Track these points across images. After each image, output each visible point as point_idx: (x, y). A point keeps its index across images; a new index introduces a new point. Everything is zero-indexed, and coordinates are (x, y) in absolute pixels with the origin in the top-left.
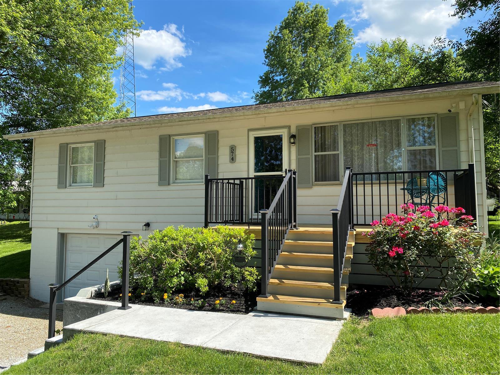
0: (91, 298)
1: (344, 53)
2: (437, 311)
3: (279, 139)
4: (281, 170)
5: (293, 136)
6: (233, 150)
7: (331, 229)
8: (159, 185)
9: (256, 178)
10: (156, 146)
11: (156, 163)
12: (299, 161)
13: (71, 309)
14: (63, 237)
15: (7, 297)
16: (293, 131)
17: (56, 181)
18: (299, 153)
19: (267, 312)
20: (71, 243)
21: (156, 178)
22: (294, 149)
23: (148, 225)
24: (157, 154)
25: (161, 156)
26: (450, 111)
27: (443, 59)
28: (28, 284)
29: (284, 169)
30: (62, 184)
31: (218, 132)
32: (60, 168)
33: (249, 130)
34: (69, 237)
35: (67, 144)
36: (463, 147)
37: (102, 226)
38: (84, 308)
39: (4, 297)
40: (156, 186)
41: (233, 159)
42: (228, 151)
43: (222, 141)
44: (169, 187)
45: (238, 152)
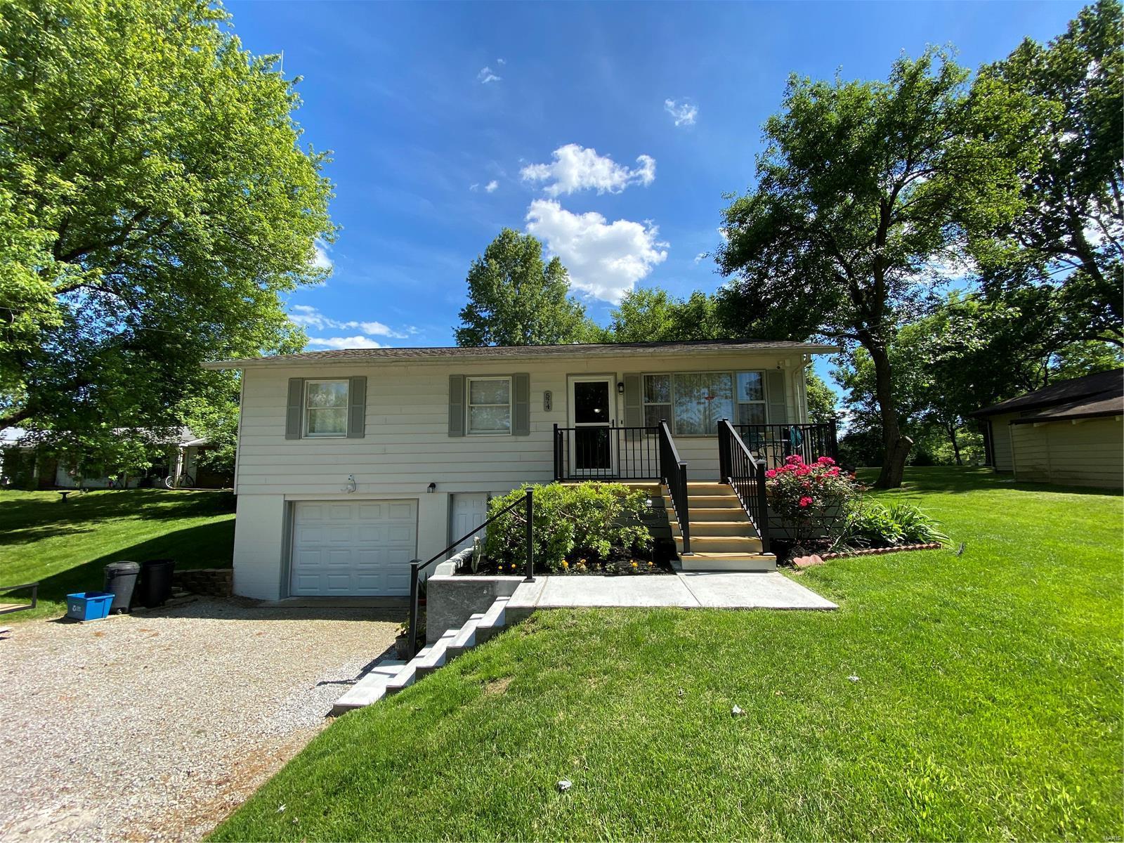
0: (454, 575)
3: (604, 386)
4: (608, 421)
5: (621, 384)
6: (548, 396)
8: (450, 436)
9: (578, 430)
10: (446, 387)
11: (446, 409)
12: (627, 411)
14: (290, 506)
15: (197, 597)
16: (620, 379)
17: (283, 430)
18: (626, 403)
20: (301, 517)
21: (446, 428)
22: (621, 399)
23: (433, 485)
24: (446, 398)
25: (451, 400)
26: (779, 368)
28: (231, 574)
29: (610, 420)
30: (293, 432)
31: (528, 374)
32: (289, 412)
33: (568, 375)
34: (298, 505)
35: (303, 379)
36: (789, 403)
37: (361, 488)
40: (445, 438)
41: (548, 407)
42: (541, 398)
43: (533, 386)
44: (464, 439)
45: (554, 399)
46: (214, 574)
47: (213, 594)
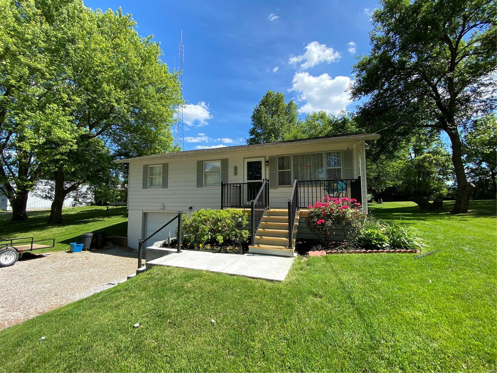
0: (161, 247)
1: (293, 118)
2: (342, 253)
3: (260, 163)
4: (261, 179)
5: (267, 162)
6: (236, 168)
7: (287, 210)
8: (197, 187)
9: (248, 183)
10: (195, 167)
11: (195, 176)
12: (270, 175)
13: (150, 253)
14: (145, 215)
15: (115, 246)
16: (267, 159)
17: (141, 185)
18: (270, 170)
19: (254, 254)
20: (149, 218)
21: (195, 183)
22: (268, 168)
23: (191, 208)
24: (196, 171)
25: (198, 172)
26: (348, 149)
27: (345, 121)
28: (127, 239)
30: (145, 186)
31: (228, 159)
32: (144, 178)
33: (244, 158)
34: (148, 214)
35: (148, 165)
36: (355, 167)
37: (167, 208)
38: (157, 252)
39: (114, 247)
40: (195, 188)
41: (236, 174)
42: (233, 169)
43: (230, 164)
44: (202, 188)
45: (238, 169)
46: (121, 238)
47: (120, 246)
